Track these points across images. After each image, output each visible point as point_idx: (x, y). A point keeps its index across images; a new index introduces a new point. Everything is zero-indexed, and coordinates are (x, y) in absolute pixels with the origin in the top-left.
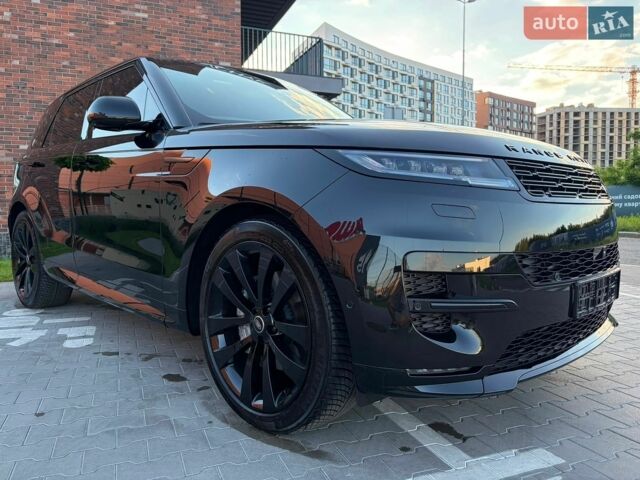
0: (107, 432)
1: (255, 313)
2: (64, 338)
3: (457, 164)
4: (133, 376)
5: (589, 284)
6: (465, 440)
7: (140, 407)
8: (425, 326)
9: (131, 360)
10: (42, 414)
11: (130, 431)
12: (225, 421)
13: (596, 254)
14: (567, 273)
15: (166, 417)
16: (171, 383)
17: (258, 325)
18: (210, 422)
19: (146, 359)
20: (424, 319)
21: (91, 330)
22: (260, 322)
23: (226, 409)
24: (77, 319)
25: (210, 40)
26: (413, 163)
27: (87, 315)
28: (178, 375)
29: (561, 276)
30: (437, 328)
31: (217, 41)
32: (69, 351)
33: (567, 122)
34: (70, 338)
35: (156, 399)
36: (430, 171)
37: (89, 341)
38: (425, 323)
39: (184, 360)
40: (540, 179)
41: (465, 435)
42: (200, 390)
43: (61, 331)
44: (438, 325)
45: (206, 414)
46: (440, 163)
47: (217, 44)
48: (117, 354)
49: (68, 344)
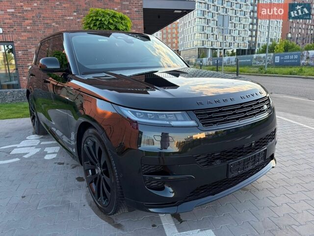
0: (45, 208)
1: (98, 166)
4: (65, 178)
5: (239, 162)
6: (181, 222)
7: (61, 195)
9: (68, 168)
10: (25, 197)
11: (53, 208)
12: (90, 205)
14: (225, 160)
15: (69, 201)
16: (78, 182)
18: (84, 205)
19: (73, 168)
22: (99, 170)
28: (82, 178)
32: (45, 161)
35: (69, 191)
45: (85, 201)
48: (63, 164)
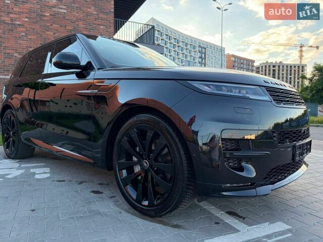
0: (70, 218)
1: (143, 159)
2: (34, 174)
3: (243, 88)
4: (76, 192)
5: (300, 145)
6: (244, 219)
7: (83, 206)
8: (230, 164)
9: (72, 184)
10: (34, 210)
11: (81, 217)
12: (128, 212)
13: (302, 132)
14: (292, 141)
15: (98, 210)
16: (96, 195)
17: (145, 165)
18: (120, 213)
19: (80, 184)
20: (229, 161)
21: (47, 170)
22: (146, 164)
23: (127, 206)
24: (38, 164)
25: (98, 25)
26: (224, 88)
27: (44, 163)
28: (98, 191)
29: (289, 142)
30: (236, 165)
31: (102, 25)
32: (38, 180)
33: (269, 70)
34: (38, 174)
35: (90, 202)
36: (232, 92)
37: (48, 175)
38: (230, 163)
39: (99, 184)
40: (279, 96)
41: (244, 216)
42: (111, 198)
43: (32, 170)
44: (236, 164)
45: (117, 209)
46: (236, 88)
47: (102, 27)
48: (64, 181)
49: (37, 176)
